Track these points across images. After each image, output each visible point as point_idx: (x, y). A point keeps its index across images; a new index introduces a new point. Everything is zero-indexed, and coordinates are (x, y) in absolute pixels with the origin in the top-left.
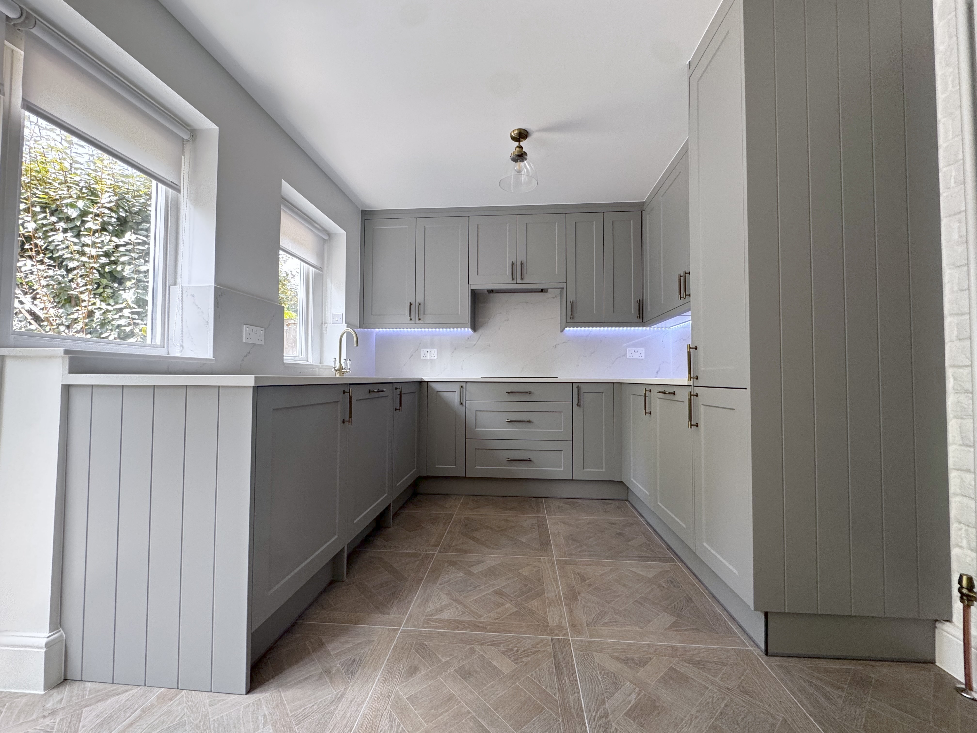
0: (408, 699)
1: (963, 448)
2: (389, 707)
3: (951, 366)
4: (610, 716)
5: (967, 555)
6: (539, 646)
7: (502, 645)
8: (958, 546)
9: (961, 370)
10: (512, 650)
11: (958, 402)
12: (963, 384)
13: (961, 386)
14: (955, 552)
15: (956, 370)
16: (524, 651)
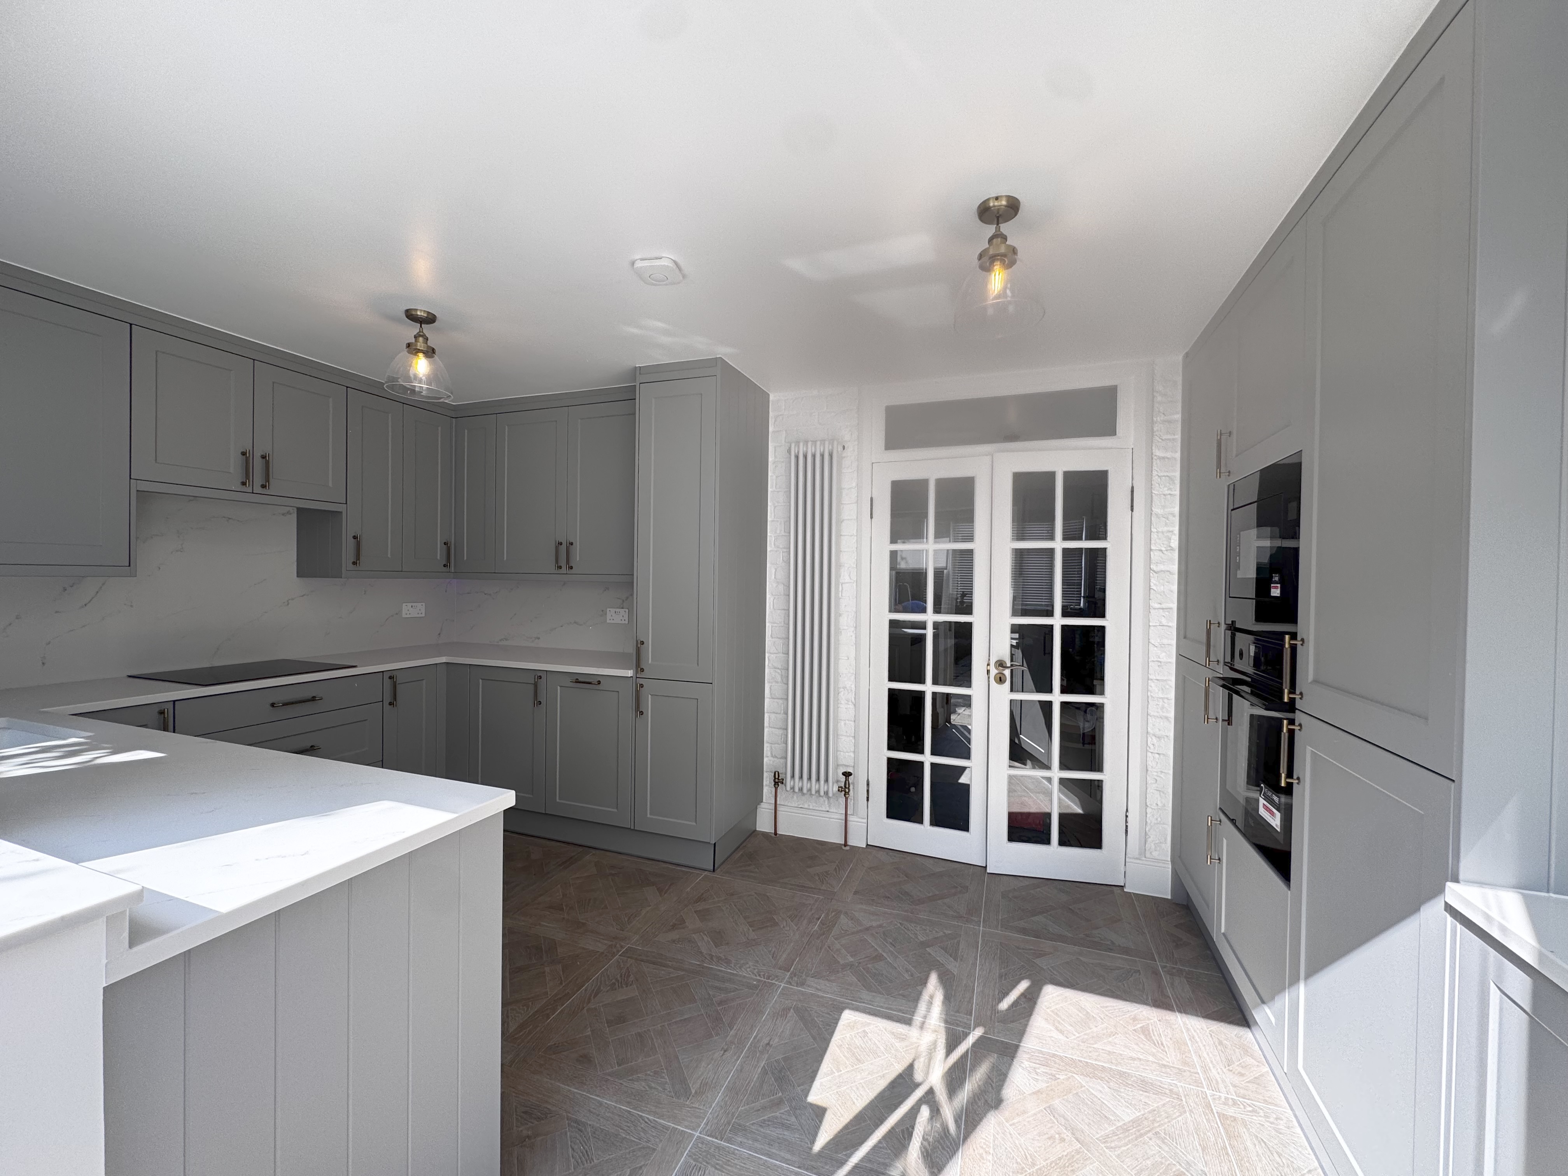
0: (619, 1065)
2: (620, 1081)
4: (713, 954)
5: (769, 759)
6: (622, 966)
7: (602, 988)
9: (771, 655)
10: (614, 984)
11: (769, 674)
13: (771, 664)
14: (765, 760)
16: (621, 976)
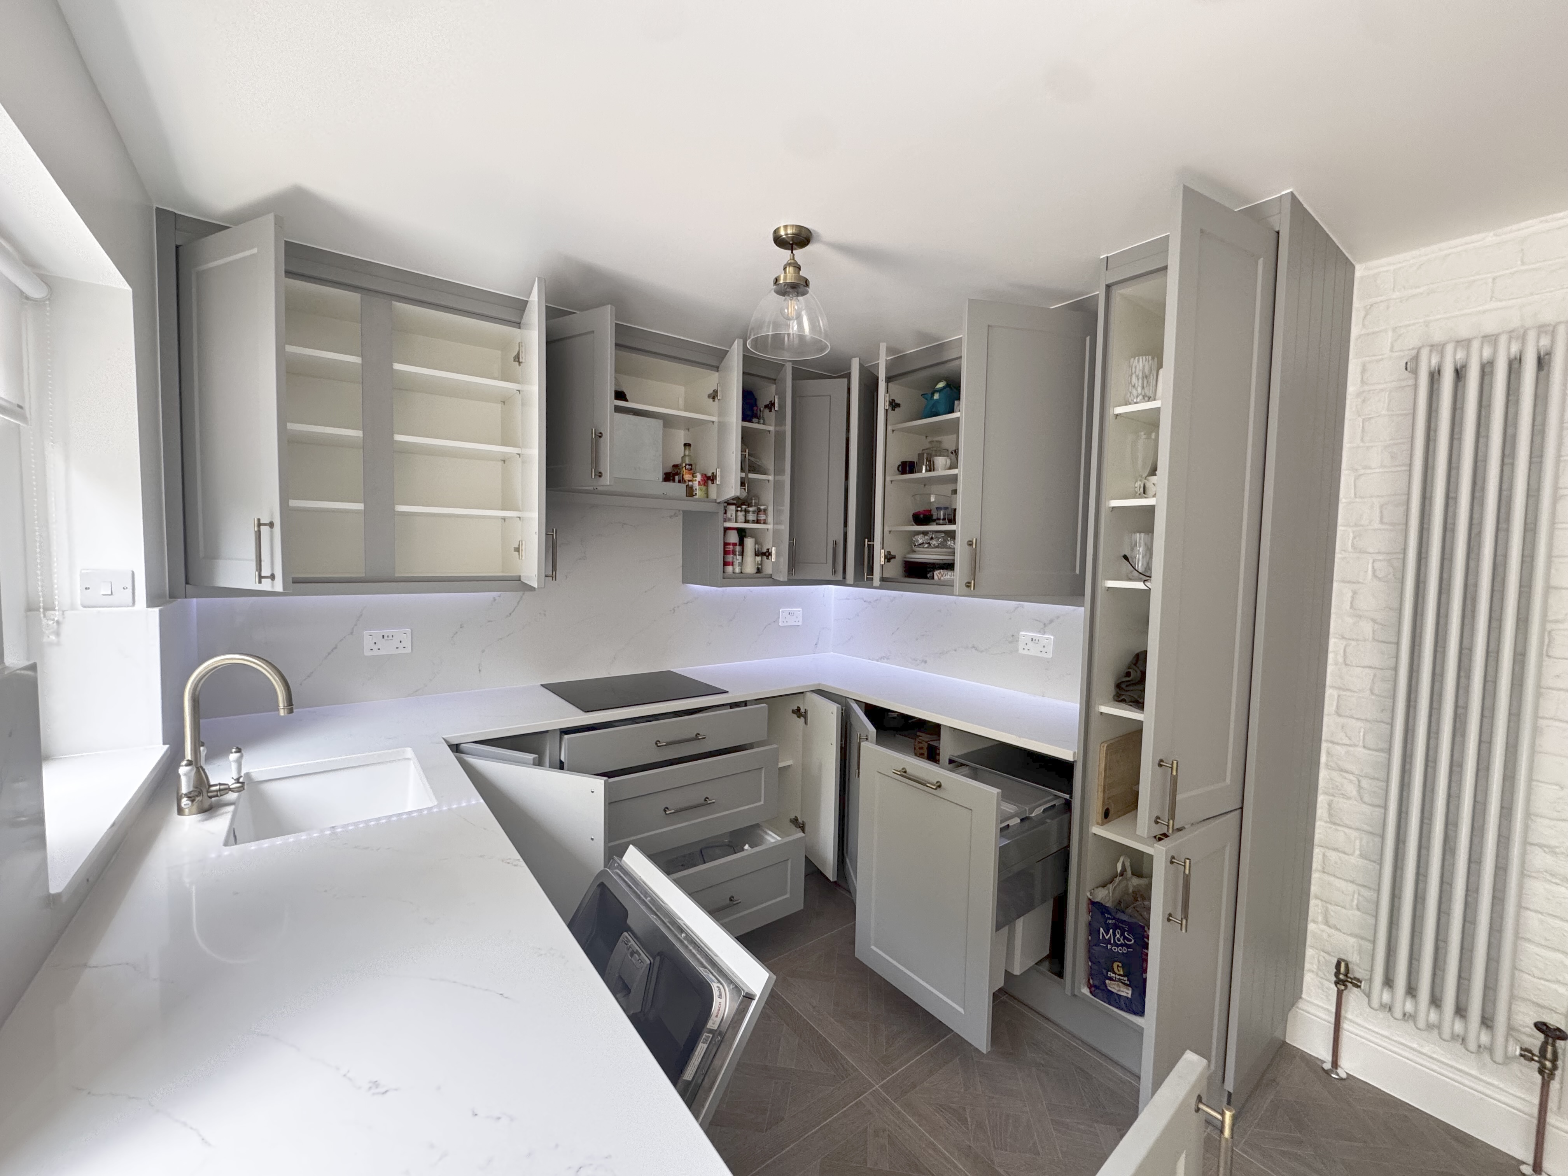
1: (1329, 825)
3: (1327, 741)
5: (1323, 931)
8: (1314, 922)
9: (1338, 748)
11: (1331, 779)
12: (1339, 762)
13: (1337, 764)
14: (1311, 927)
15: (1330, 745)
